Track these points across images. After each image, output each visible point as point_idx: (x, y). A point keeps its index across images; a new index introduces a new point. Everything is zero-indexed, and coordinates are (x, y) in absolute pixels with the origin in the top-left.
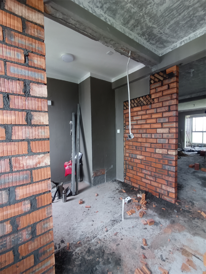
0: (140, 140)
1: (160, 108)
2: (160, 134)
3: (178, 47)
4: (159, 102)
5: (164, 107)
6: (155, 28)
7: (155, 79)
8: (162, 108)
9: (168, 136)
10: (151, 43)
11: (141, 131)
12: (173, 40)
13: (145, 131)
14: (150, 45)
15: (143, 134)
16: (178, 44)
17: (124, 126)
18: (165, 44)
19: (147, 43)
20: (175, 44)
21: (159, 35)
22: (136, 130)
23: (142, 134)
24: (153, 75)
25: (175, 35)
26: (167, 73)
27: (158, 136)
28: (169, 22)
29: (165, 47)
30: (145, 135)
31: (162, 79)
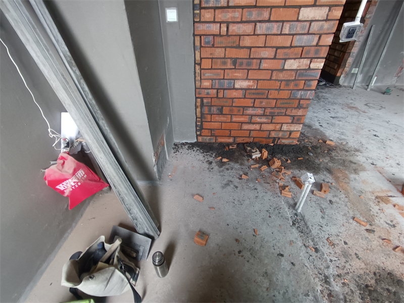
0: (247, 42)
2: (305, 23)
9: (322, 26)
11: (254, 15)
27: (298, 28)
30: (264, 27)
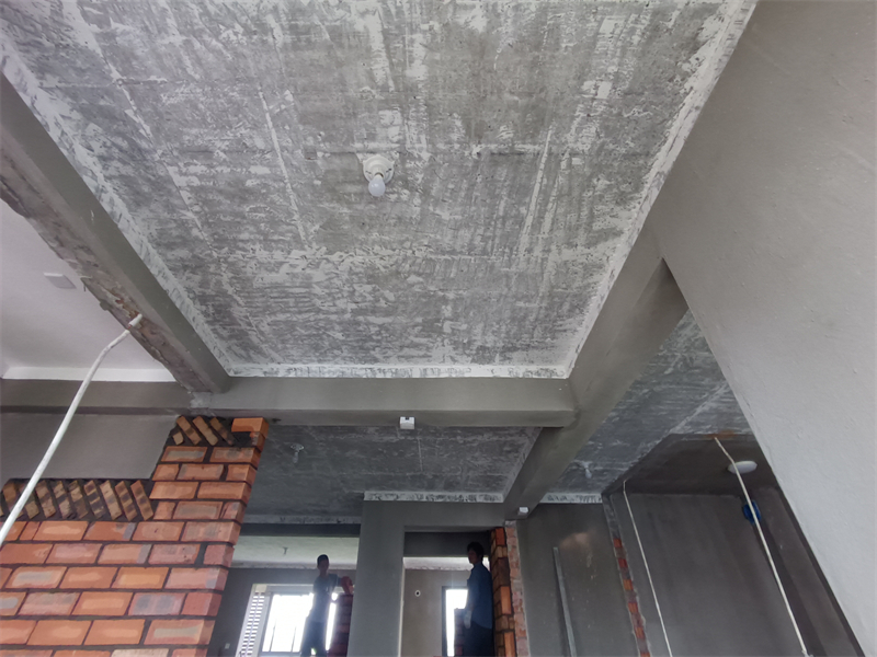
1: (165, 547)
3: (279, 376)
4: (171, 520)
5: (184, 546)
6: (239, 305)
7: (190, 431)
8: (175, 546)
10: (214, 331)
12: (274, 355)
14: (213, 336)
16: (281, 370)
18: (251, 352)
19: (206, 325)
20: (274, 366)
21: (244, 326)
24: (190, 419)
25: (280, 346)
26: (233, 430)
28: (274, 313)
29: (249, 359)
31: (212, 440)
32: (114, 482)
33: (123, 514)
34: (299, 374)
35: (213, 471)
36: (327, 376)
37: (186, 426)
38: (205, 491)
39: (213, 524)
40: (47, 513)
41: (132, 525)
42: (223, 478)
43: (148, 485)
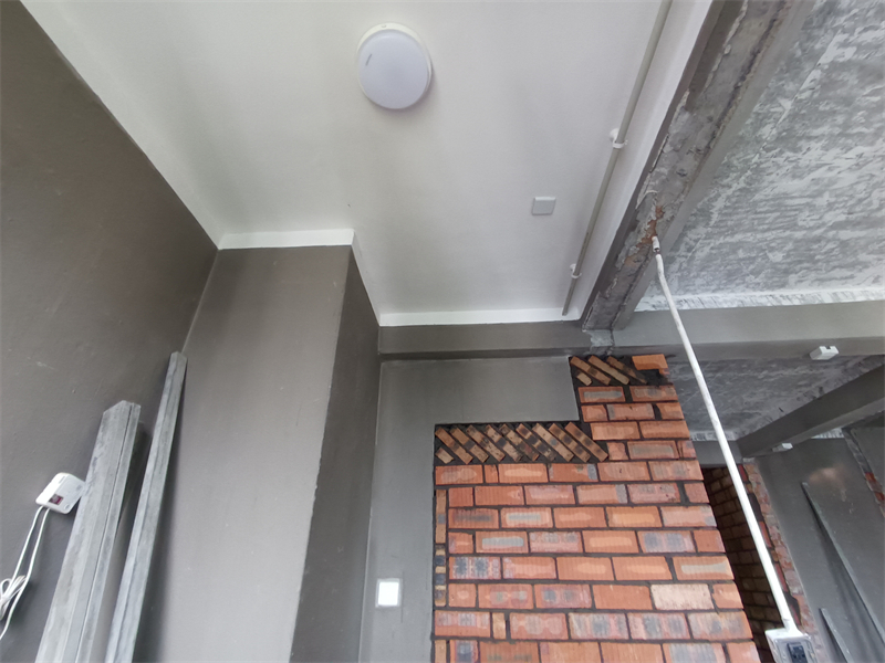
0: (557, 656)
1: (641, 486)
2: (675, 616)
4: (630, 460)
5: (659, 485)
7: (593, 372)
8: (650, 486)
9: (715, 624)
11: (559, 597)
13: (583, 597)
15: (573, 616)
17: (436, 561)
22: (528, 586)
23: (566, 612)
24: (585, 358)
26: (638, 368)
27: (665, 627)
30: (588, 623)
31: (624, 380)
32: (546, 425)
33: (575, 456)
34: (693, 306)
35: (645, 411)
36: (725, 306)
37: (586, 367)
38: (648, 430)
39: (678, 463)
40: (497, 457)
41: (592, 467)
42: (658, 416)
43: (585, 427)
